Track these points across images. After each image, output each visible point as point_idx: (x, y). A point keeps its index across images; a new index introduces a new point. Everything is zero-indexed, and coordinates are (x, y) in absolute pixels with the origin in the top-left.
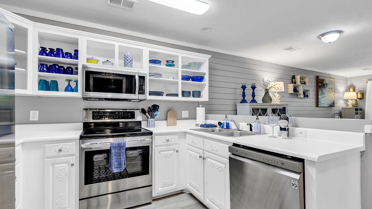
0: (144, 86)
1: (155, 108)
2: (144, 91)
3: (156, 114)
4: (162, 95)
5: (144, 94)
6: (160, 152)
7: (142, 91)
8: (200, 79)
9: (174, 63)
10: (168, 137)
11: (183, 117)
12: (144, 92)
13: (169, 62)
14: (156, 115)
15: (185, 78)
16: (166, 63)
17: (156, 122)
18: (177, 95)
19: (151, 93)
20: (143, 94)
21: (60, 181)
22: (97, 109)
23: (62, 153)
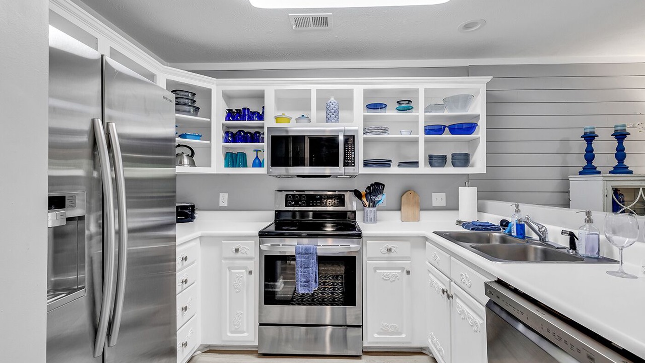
0: (354, 151)
1: (376, 189)
2: (354, 160)
3: (379, 199)
4: (389, 165)
5: (354, 166)
6: (376, 269)
7: (349, 162)
8: (467, 128)
9: (412, 105)
10: (390, 244)
11: (433, 205)
12: (354, 163)
13: (401, 102)
14: (380, 201)
15: (433, 130)
16: (397, 105)
17: (379, 213)
18: (415, 164)
19: (367, 164)
20: (351, 166)
21: (237, 292)
22: (293, 191)
23: (239, 255)
